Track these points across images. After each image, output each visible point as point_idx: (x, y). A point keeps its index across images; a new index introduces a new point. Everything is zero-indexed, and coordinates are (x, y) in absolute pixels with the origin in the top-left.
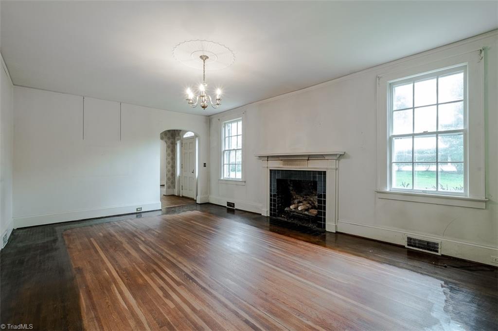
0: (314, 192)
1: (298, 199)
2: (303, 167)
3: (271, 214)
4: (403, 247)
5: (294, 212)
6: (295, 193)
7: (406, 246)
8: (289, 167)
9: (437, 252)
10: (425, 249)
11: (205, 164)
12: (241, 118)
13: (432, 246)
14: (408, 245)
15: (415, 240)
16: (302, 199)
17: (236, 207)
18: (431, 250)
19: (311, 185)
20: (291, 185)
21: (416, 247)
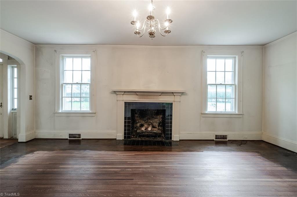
0: (155, 117)
1: (140, 122)
2: (156, 100)
3: (125, 137)
4: (213, 140)
5: (145, 132)
6: (139, 118)
7: (215, 140)
8: (144, 100)
9: (226, 139)
10: (222, 139)
11: (31, 96)
12: (90, 55)
13: (225, 137)
14: (216, 139)
15: (218, 136)
16: (143, 122)
17: (82, 137)
18: (224, 139)
19: (155, 112)
20: (138, 113)
21: (219, 139)
